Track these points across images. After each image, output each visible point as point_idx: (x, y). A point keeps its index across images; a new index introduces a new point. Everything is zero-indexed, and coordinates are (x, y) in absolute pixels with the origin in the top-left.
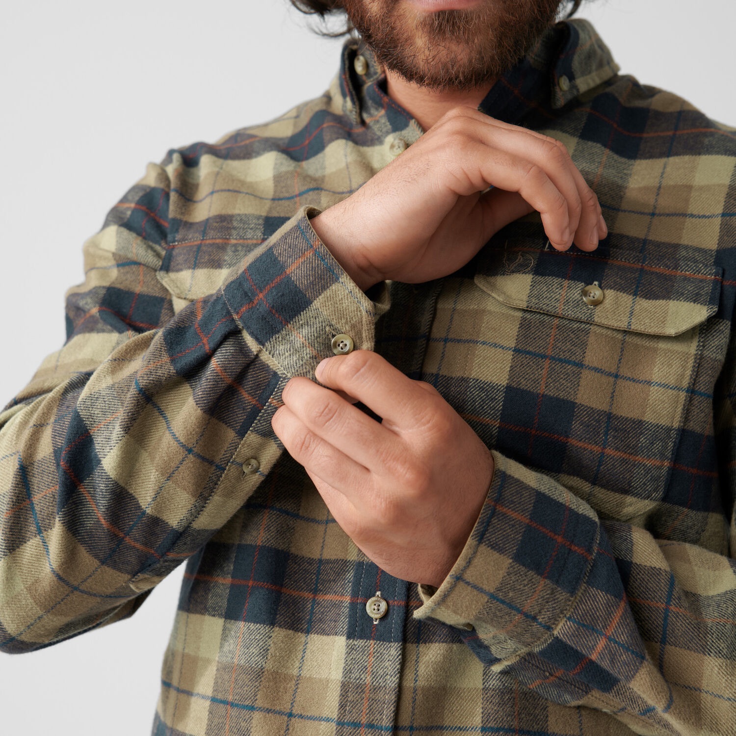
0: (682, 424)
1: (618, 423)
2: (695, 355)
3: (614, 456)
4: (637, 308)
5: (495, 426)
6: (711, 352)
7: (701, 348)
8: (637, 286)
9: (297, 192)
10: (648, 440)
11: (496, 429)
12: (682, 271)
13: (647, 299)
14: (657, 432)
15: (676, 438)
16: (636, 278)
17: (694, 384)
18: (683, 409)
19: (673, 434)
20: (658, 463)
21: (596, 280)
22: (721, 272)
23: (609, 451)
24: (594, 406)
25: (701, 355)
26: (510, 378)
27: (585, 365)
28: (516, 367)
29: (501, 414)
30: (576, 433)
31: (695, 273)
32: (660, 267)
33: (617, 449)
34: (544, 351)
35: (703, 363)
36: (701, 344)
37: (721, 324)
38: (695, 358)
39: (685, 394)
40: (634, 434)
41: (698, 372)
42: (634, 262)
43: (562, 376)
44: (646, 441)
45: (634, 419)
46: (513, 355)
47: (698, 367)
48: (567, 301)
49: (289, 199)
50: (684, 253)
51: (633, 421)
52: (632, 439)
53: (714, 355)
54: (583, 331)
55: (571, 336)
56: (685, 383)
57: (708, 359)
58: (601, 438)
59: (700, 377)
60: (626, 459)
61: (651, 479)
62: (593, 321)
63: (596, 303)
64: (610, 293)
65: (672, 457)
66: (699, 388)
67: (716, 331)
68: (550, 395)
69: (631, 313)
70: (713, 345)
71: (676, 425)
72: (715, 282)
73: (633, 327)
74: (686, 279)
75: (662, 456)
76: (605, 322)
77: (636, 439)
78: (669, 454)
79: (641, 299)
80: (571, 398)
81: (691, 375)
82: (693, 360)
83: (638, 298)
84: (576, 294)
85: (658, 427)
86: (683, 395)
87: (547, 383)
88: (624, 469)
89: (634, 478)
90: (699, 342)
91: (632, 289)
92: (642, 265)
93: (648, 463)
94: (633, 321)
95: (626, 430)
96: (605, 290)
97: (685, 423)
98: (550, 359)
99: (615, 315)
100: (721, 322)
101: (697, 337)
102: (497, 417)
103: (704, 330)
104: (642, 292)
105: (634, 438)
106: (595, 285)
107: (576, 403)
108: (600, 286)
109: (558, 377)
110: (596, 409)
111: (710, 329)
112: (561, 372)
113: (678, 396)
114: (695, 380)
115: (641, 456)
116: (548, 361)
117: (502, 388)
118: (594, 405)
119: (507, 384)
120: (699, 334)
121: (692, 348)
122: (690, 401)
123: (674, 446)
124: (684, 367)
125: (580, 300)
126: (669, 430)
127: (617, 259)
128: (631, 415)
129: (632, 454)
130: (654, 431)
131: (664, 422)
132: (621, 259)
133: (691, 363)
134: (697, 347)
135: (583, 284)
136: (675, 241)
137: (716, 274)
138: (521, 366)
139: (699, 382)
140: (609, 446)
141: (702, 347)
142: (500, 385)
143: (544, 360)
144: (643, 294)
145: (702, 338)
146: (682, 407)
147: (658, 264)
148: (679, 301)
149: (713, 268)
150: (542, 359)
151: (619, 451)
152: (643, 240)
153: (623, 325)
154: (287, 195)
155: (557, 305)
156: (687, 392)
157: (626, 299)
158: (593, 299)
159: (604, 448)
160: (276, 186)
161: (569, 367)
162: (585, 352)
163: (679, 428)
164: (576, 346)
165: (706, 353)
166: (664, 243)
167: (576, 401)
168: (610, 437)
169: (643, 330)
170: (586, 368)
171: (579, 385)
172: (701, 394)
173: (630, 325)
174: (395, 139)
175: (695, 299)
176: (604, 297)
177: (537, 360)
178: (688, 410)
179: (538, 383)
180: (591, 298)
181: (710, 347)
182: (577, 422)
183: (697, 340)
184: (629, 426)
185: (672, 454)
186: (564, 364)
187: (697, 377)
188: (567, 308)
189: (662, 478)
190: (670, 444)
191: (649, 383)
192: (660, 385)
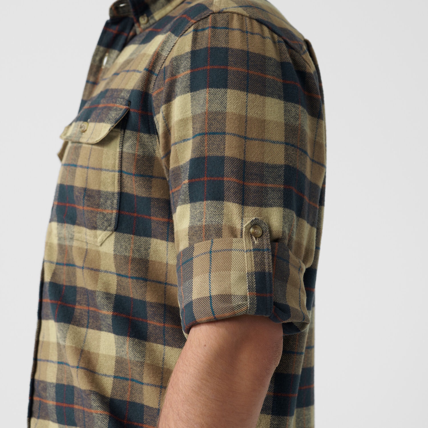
0: (119, 190)
1: (89, 193)
3: (88, 210)
4: (95, 129)
8: (98, 117)
10: (104, 200)
11: (56, 206)
12: (117, 104)
14: (107, 195)
15: (118, 198)
17: (121, 168)
18: (118, 182)
19: (116, 196)
20: (110, 212)
25: (122, 151)
27: (77, 165)
33: (88, 206)
35: (123, 156)
36: (121, 145)
38: (119, 154)
40: (97, 198)
41: (122, 161)
47: (122, 158)
50: (123, 94)
51: (96, 191)
53: (128, 151)
55: (77, 151)
56: (117, 168)
57: (126, 153)
60: (93, 211)
61: (107, 220)
65: (117, 208)
66: (124, 169)
71: (116, 190)
75: (112, 207)
77: (98, 200)
78: (115, 206)
79: (97, 123)
81: (119, 163)
85: (107, 193)
86: (117, 174)
88: (93, 216)
89: (98, 220)
94: (90, 137)
95: (93, 196)
97: (121, 189)
102: (57, 200)
103: (123, 137)
107: (74, 186)
110: (80, 187)
113: (114, 175)
114: (121, 165)
115: (101, 209)
116: (69, 167)
117: (59, 185)
120: (120, 140)
122: (121, 176)
123: (117, 202)
124: (115, 159)
125: (80, 131)
126: (113, 194)
129: (96, 208)
131: (110, 189)
133: (118, 156)
134: (119, 147)
137: (126, 105)
141: (122, 147)
145: (122, 142)
146: (118, 180)
151: (90, 207)
156: (119, 172)
157: (93, 126)
159: (84, 207)
162: (79, 159)
163: (118, 192)
168: (85, 200)
170: (78, 167)
171: (75, 177)
178: (121, 182)
180: (83, 129)
182: (75, 196)
183: (119, 143)
184: (95, 194)
185: (117, 206)
187: (122, 163)
189: (113, 219)
190: (115, 201)
191: (101, 169)
192: (106, 170)
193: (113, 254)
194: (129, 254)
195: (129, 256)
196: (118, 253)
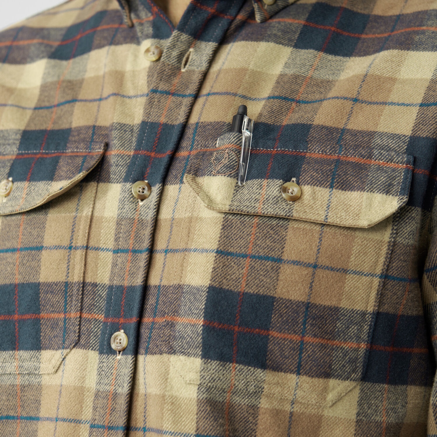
0: (377, 308)
1: (315, 311)
2: (389, 242)
3: (313, 343)
4: (334, 200)
5: (200, 324)
6: (404, 238)
7: (394, 236)
8: (333, 178)
9: (56, 102)
10: (344, 325)
11: (201, 327)
12: (375, 160)
13: (343, 190)
14: (352, 316)
15: (371, 321)
16: (331, 170)
17: (387, 270)
18: (377, 294)
19: (368, 318)
20: (355, 346)
21: (294, 177)
22: (412, 159)
23: (307, 338)
24: (292, 298)
25: (394, 242)
26: (213, 278)
27: (284, 260)
28: (218, 268)
29: (204, 312)
30: (276, 325)
31: (388, 162)
32: (355, 156)
33: (315, 336)
34: (245, 250)
35: (396, 250)
36: (395, 232)
37: (413, 211)
38: (388, 246)
39: (379, 279)
40: (331, 320)
41: (391, 258)
42: (331, 153)
43: (262, 273)
44: (342, 326)
45: (331, 307)
46: (216, 257)
47: (391, 254)
48: (267, 199)
49: (48, 108)
50: (379, 141)
51: (330, 308)
52: (329, 325)
53: (406, 240)
54: (282, 227)
55: (270, 232)
56: (379, 270)
57: (401, 245)
58: (300, 327)
59: (393, 263)
60: (324, 345)
61: (349, 361)
62: (292, 216)
63: (295, 199)
64: (307, 189)
65: (368, 340)
66: (393, 273)
67: (408, 218)
68: (250, 292)
69: (328, 207)
70: (405, 232)
71: (371, 309)
72: (407, 170)
73: (329, 220)
74: (379, 168)
75: (359, 338)
76: (303, 216)
77: (332, 325)
78: (364, 336)
79: (337, 190)
80: (271, 293)
81: (385, 262)
82: (387, 247)
83: (334, 190)
84: (275, 192)
85: (353, 313)
86: (376, 281)
87: (248, 280)
88: (324, 354)
89: (333, 361)
90: (392, 230)
91: (328, 182)
92: (338, 156)
93: (346, 346)
94: (329, 214)
95: (323, 318)
96: (303, 186)
97: (379, 306)
98: (250, 258)
99: (313, 209)
100: (414, 209)
101: (391, 225)
102: (201, 316)
103: (397, 217)
104: (338, 183)
105: (331, 324)
106: (293, 181)
107: (275, 297)
108: (298, 183)
109: (258, 274)
110: (295, 300)
111: (403, 216)
112: (261, 269)
113: (371, 282)
114: (388, 266)
115: (338, 340)
116: (248, 260)
117: (205, 289)
118: (293, 296)
119: (210, 284)
120: (393, 222)
121: (386, 236)
122: (384, 286)
123: (370, 329)
124: (378, 255)
125: (279, 197)
126: (364, 314)
127: (315, 152)
128: (327, 303)
129: (330, 339)
130: (349, 316)
131: (359, 307)
132: (318, 152)
133: (384, 250)
134: (391, 234)
135: (281, 181)
136: (372, 129)
137: (408, 163)
138: (223, 267)
139: (392, 267)
140: (308, 334)
141: (396, 234)
142: (204, 286)
143: (245, 259)
144: (339, 185)
145: (396, 226)
146: (376, 292)
147: (354, 153)
148: (372, 193)
149: (405, 156)
150: (243, 258)
151: (318, 338)
152: (342, 130)
153: (321, 219)
154: (47, 104)
155: (257, 205)
156: (381, 277)
157: (323, 193)
158: (292, 195)
159: (303, 336)
160: (41, 95)
161: (268, 264)
162: (284, 247)
163: (373, 312)
164: (275, 242)
165: (399, 239)
166: (360, 132)
167: (276, 295)
168: (308, 326)
169: (338, 222)
170: (284, 262)
171: (278, 280)
172: (394, 279)
173: (327, 219)
174: (152, 45)
175: (387, 190)
176: (302, 193)
177: (238, 260)
178: (381, 294)
179: (239, 282)
180: (290, 194)
181: (403, 233)
182: (275, 315)
183: (391, 228)
184: (326, 313)
185: (368, 337)
186: (263, 262)
187: (390, 263)
188: (266, 206)
189: (361, 360)
190: (366, 328)
191: (345, 271)
192: (355, 273)
193: (355, 420)
194: (381, 418)
195: (382, 421)
196: (364, 418)
